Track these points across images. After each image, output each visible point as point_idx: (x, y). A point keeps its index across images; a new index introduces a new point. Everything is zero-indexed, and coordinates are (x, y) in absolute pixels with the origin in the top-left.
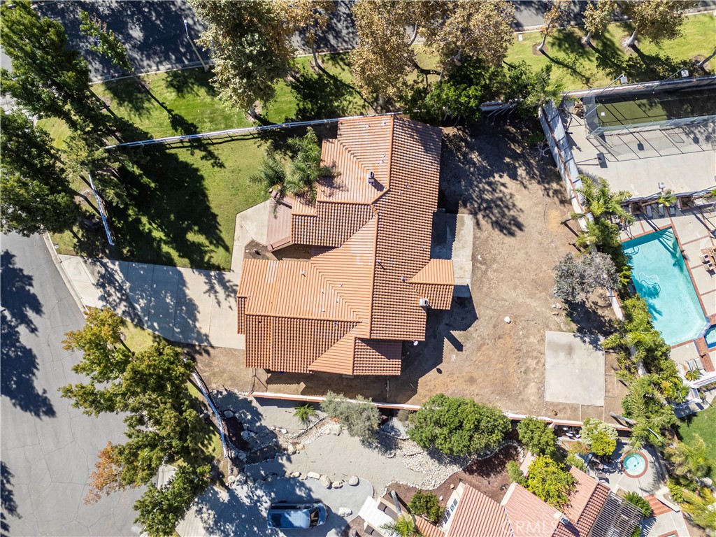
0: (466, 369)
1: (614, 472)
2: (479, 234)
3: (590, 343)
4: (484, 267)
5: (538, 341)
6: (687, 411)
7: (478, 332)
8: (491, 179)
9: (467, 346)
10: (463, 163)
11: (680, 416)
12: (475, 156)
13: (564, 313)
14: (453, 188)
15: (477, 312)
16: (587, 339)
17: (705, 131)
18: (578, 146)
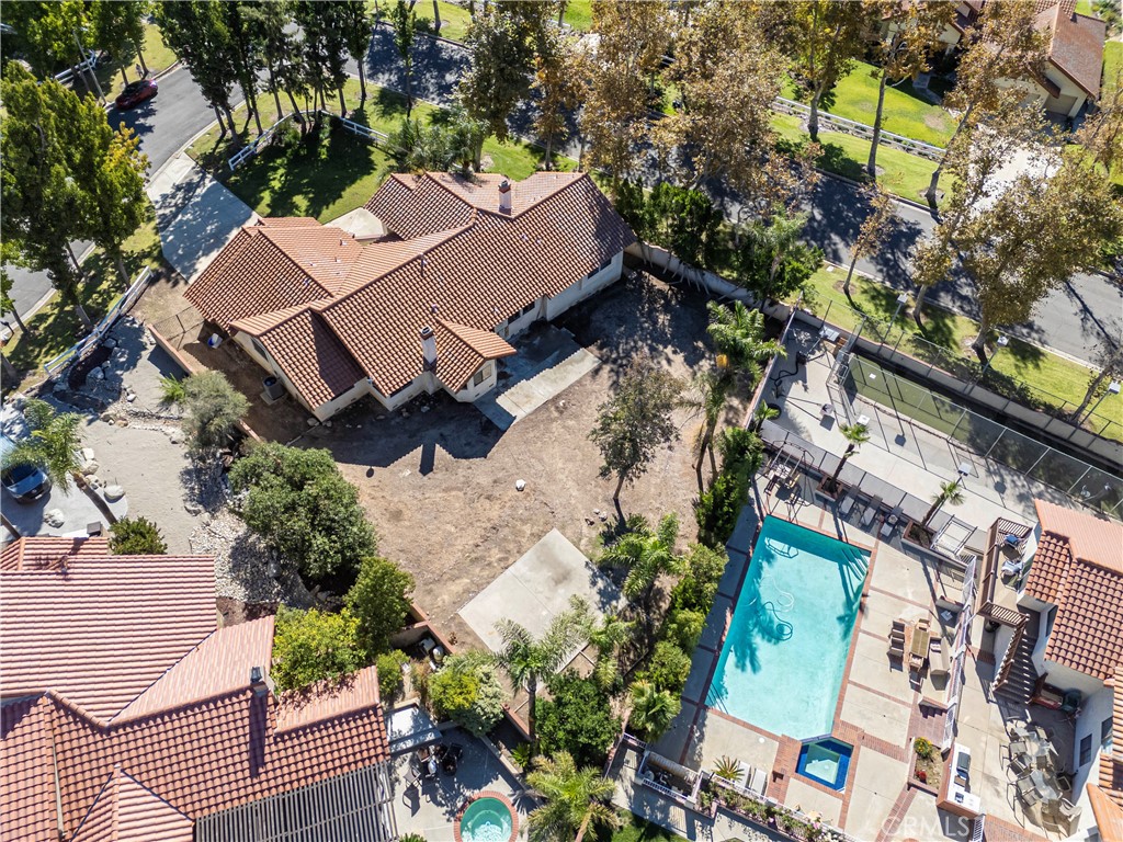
0: (405, 497)
1: (439, 804)
2: (588, 382)
3: (600, 592)
4: (556, 414)
5: (532, 534)
6: (659, 816)
7: (470, 471)
8: (661, 347)
9: (437, 476)
10: (642, 315)
11: (639, 813)
12: (663, 319)
13: (601, 528)
14: (606, 325)
15: (494, 450)
16: (601, 584)
17: (1023, 486)
18: (808, 384)
